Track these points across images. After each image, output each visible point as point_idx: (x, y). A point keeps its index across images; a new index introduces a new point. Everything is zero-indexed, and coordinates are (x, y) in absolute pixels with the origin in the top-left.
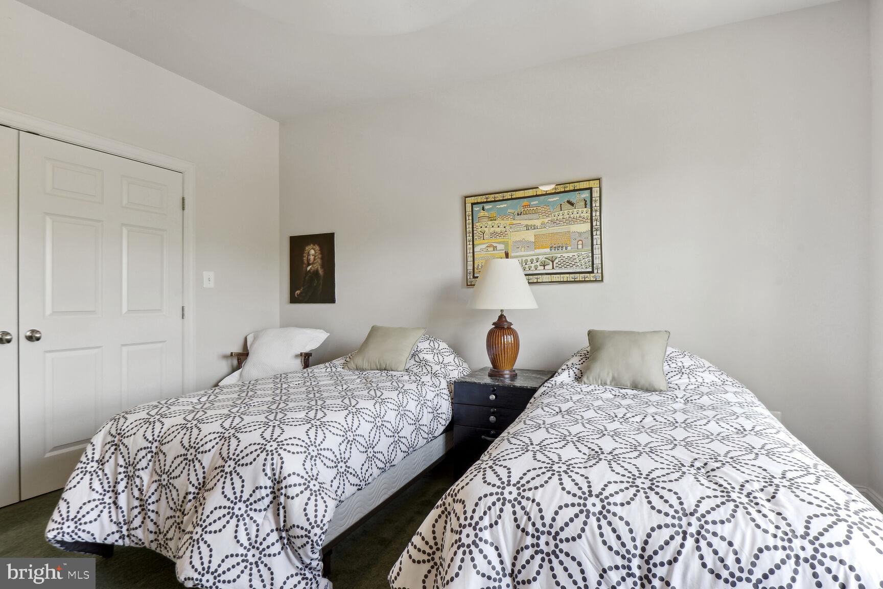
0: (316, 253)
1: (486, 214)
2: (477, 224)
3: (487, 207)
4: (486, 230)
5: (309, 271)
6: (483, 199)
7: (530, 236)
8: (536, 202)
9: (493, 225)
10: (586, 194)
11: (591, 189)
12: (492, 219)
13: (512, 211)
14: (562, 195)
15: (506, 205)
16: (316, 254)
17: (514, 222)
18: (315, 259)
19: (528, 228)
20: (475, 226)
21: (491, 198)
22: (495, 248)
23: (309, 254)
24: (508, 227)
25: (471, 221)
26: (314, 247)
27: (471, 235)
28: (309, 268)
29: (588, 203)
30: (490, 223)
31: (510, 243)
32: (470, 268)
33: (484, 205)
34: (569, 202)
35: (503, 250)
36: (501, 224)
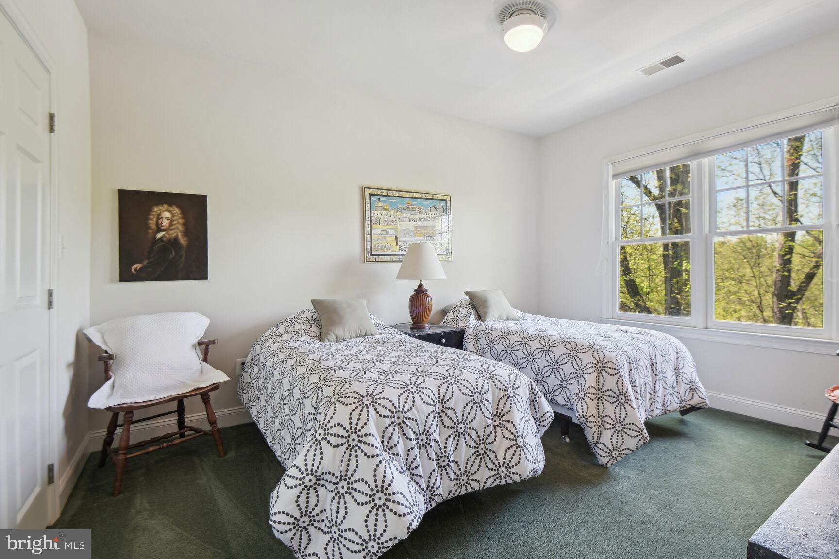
0: (173, 216)
1: (382, 205)
2: (374, 212)
3: (382, 199)
4: (382, 217)
5: (161, 239)
6: (379, 192)
7: (411, 226)
8: (416, 203)
9: (387, 214)
10: (443, 204)
11: (446, 201)
12: (386, 209)
13: (400, 206)
14: (430, 201)
15: (396, 201)
16: (174, 218)
17: (402, 215)
18: (171, 225)
19: (411, 220)
20: (372, 213)
21: (385, 193)
22: (388, 233)
23: (159, 217)
24: (397, 218)
25: (369, 208)
26: (171, 209)
27: (369, 220)
28: (159, 235)
29: (445, 209)
30: (384, 212)
31: (399, 230)
32: (369, 247)
33: (380, 197)
34: (434, 207)
35: (393, 235)
36: (392, 214)
